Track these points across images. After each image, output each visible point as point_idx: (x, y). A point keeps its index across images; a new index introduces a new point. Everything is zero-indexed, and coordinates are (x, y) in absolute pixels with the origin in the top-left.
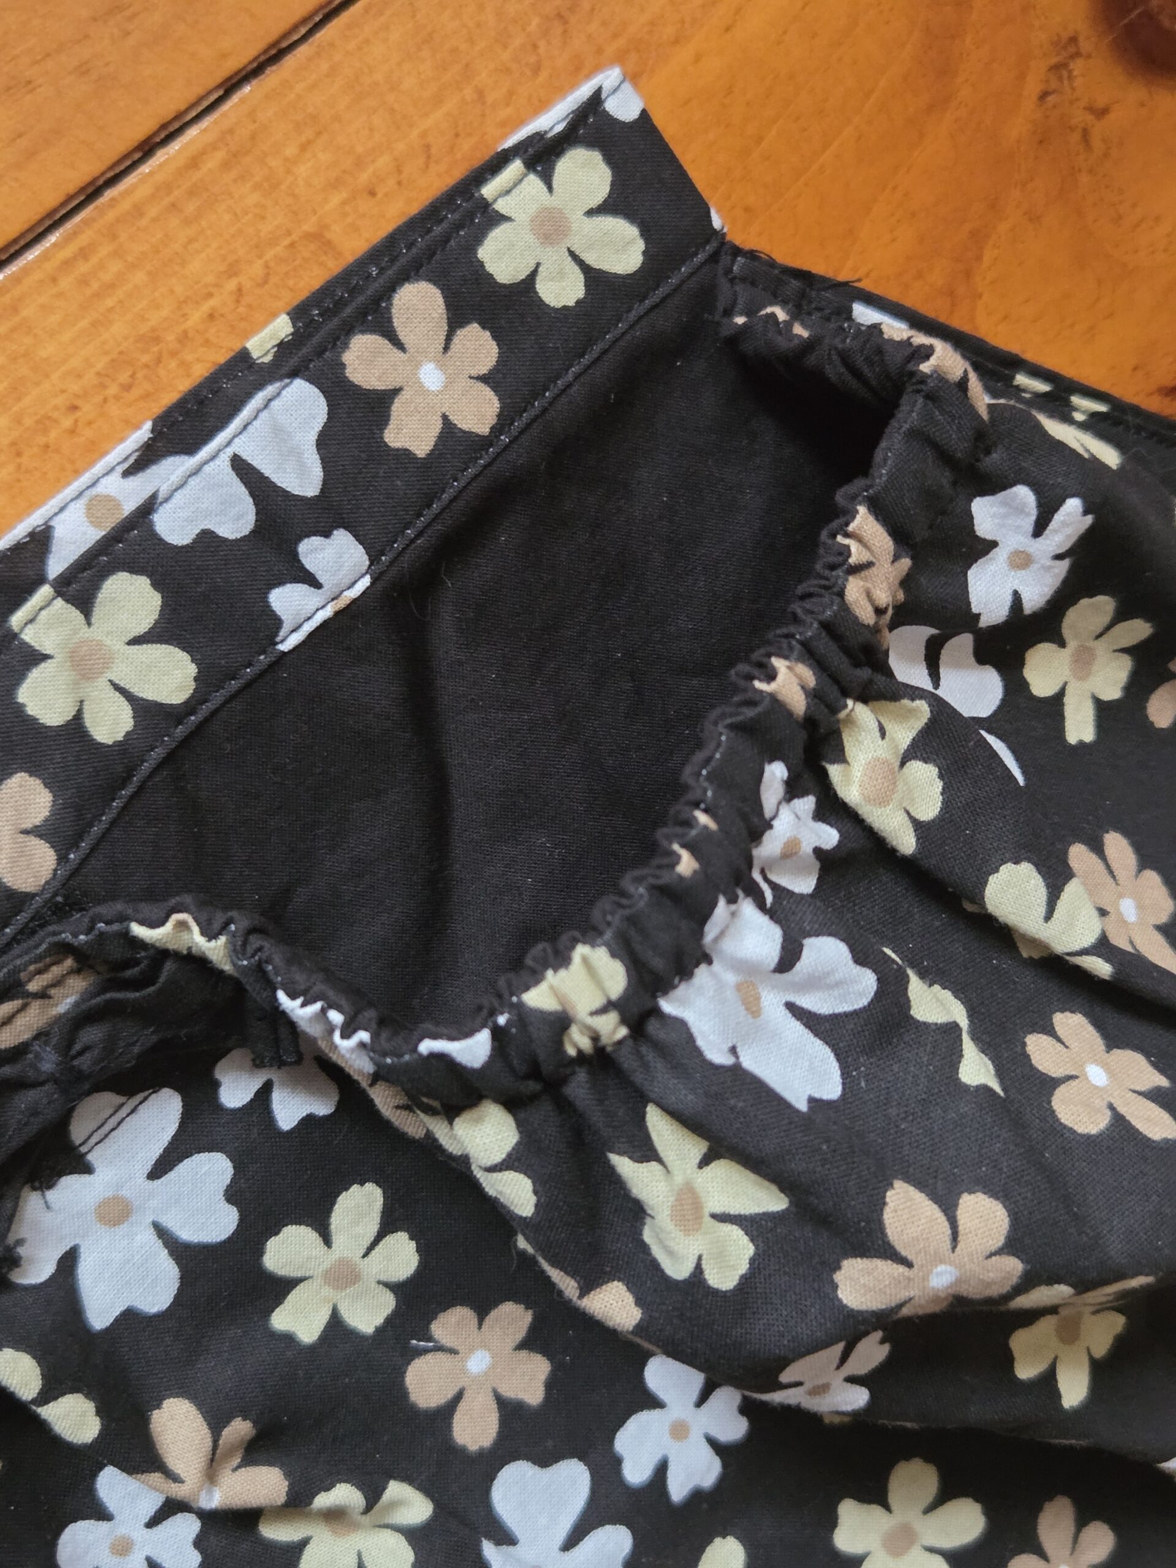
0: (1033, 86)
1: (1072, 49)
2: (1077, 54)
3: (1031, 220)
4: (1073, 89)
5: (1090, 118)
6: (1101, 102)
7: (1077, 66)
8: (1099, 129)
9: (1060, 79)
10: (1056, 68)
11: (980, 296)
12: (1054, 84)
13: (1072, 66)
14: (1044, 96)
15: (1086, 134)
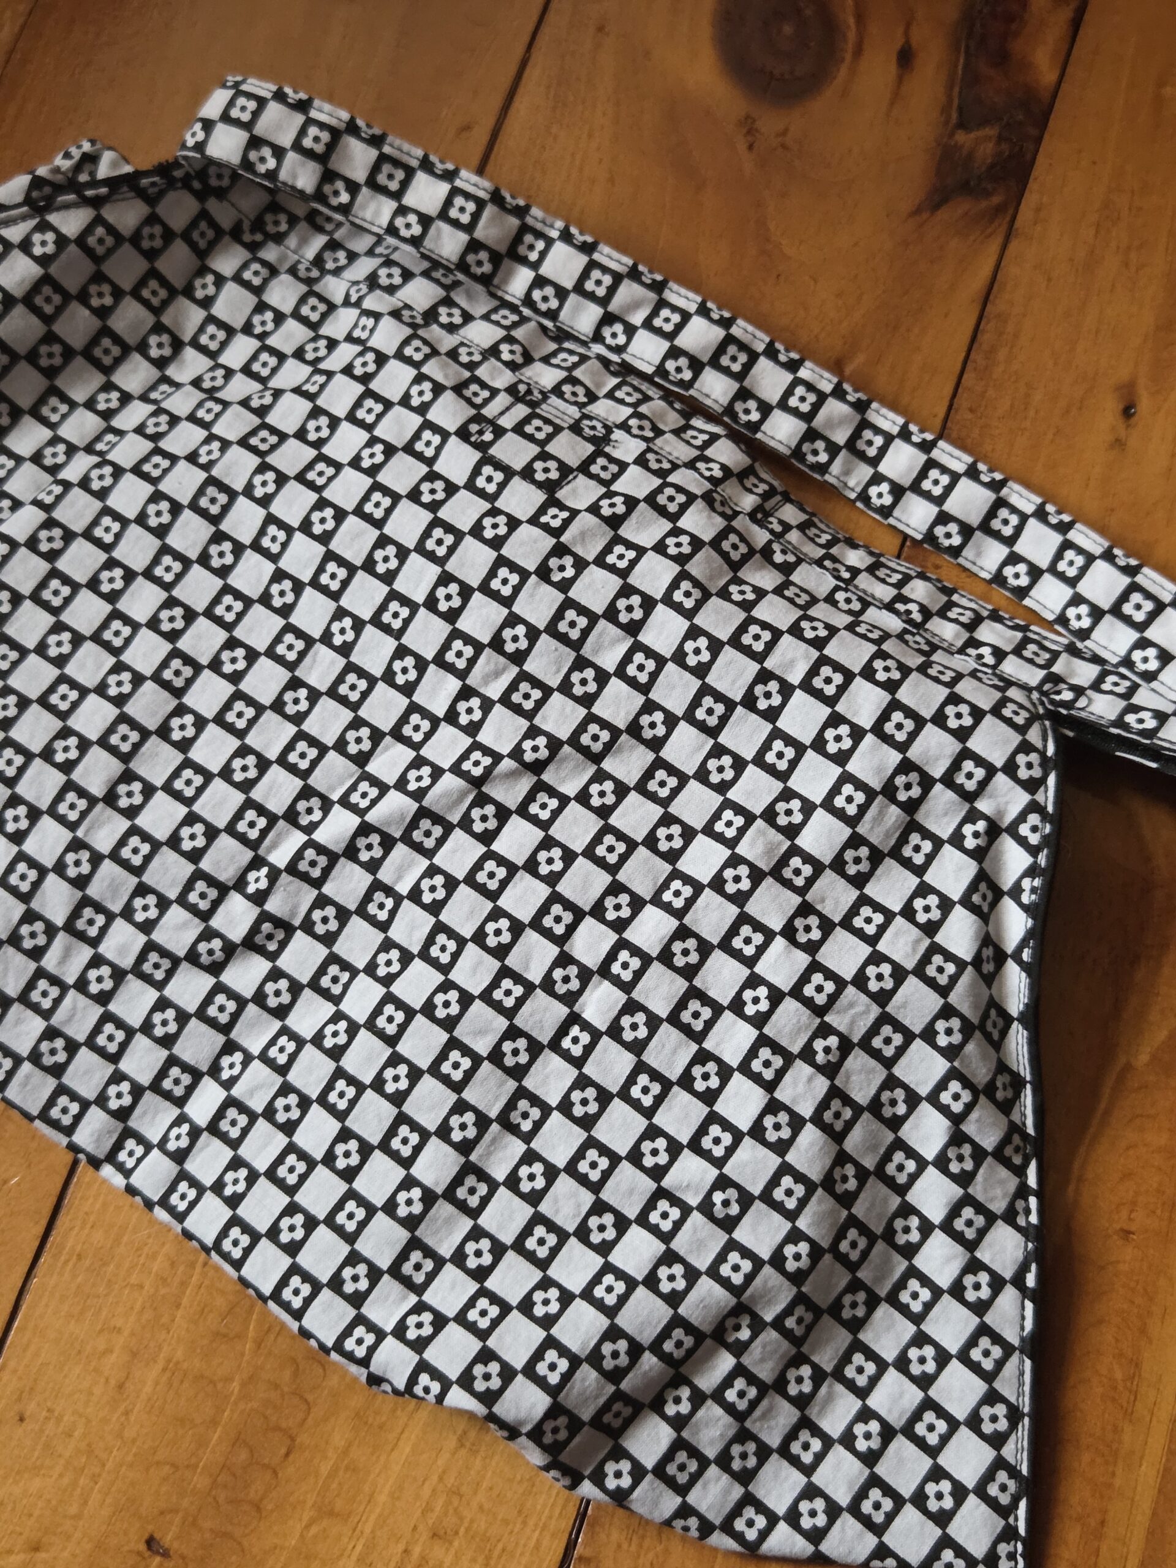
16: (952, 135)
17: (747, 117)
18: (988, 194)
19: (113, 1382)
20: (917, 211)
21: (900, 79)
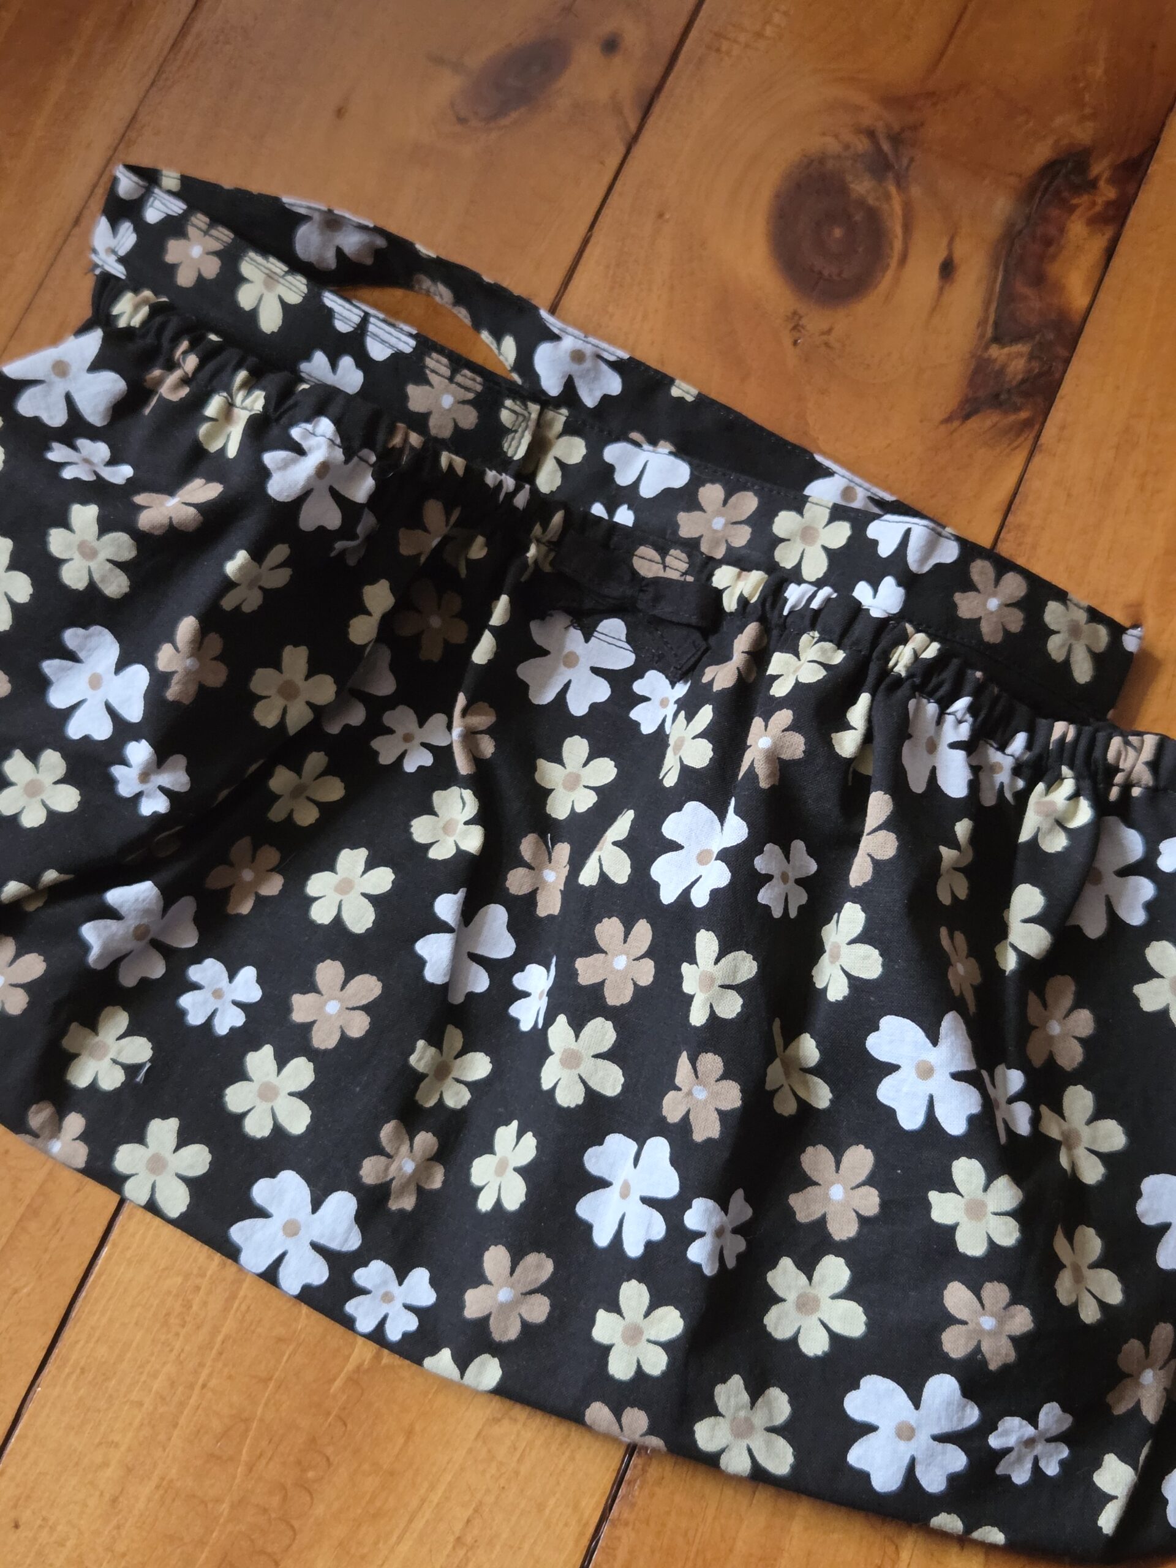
0: (787, 341)
1: (796, 318)
2: (801, 317)
3: (823, 394)
4: (807, 331)
5: (825, 337)
6: (825, 326)
7: (803, 322)
8: (831, 339)
9: (799, 331)
10: (796, 328)
11: (818, 438)
12: (796, 334)
13: (801, 323)
14: (795, 343)
15: (827, 344)
16: (987, 348)
17: (795, 313)
18: (1017, 409)
19: (107, 1497)
20: (948, 420)
21: (941, 290)
